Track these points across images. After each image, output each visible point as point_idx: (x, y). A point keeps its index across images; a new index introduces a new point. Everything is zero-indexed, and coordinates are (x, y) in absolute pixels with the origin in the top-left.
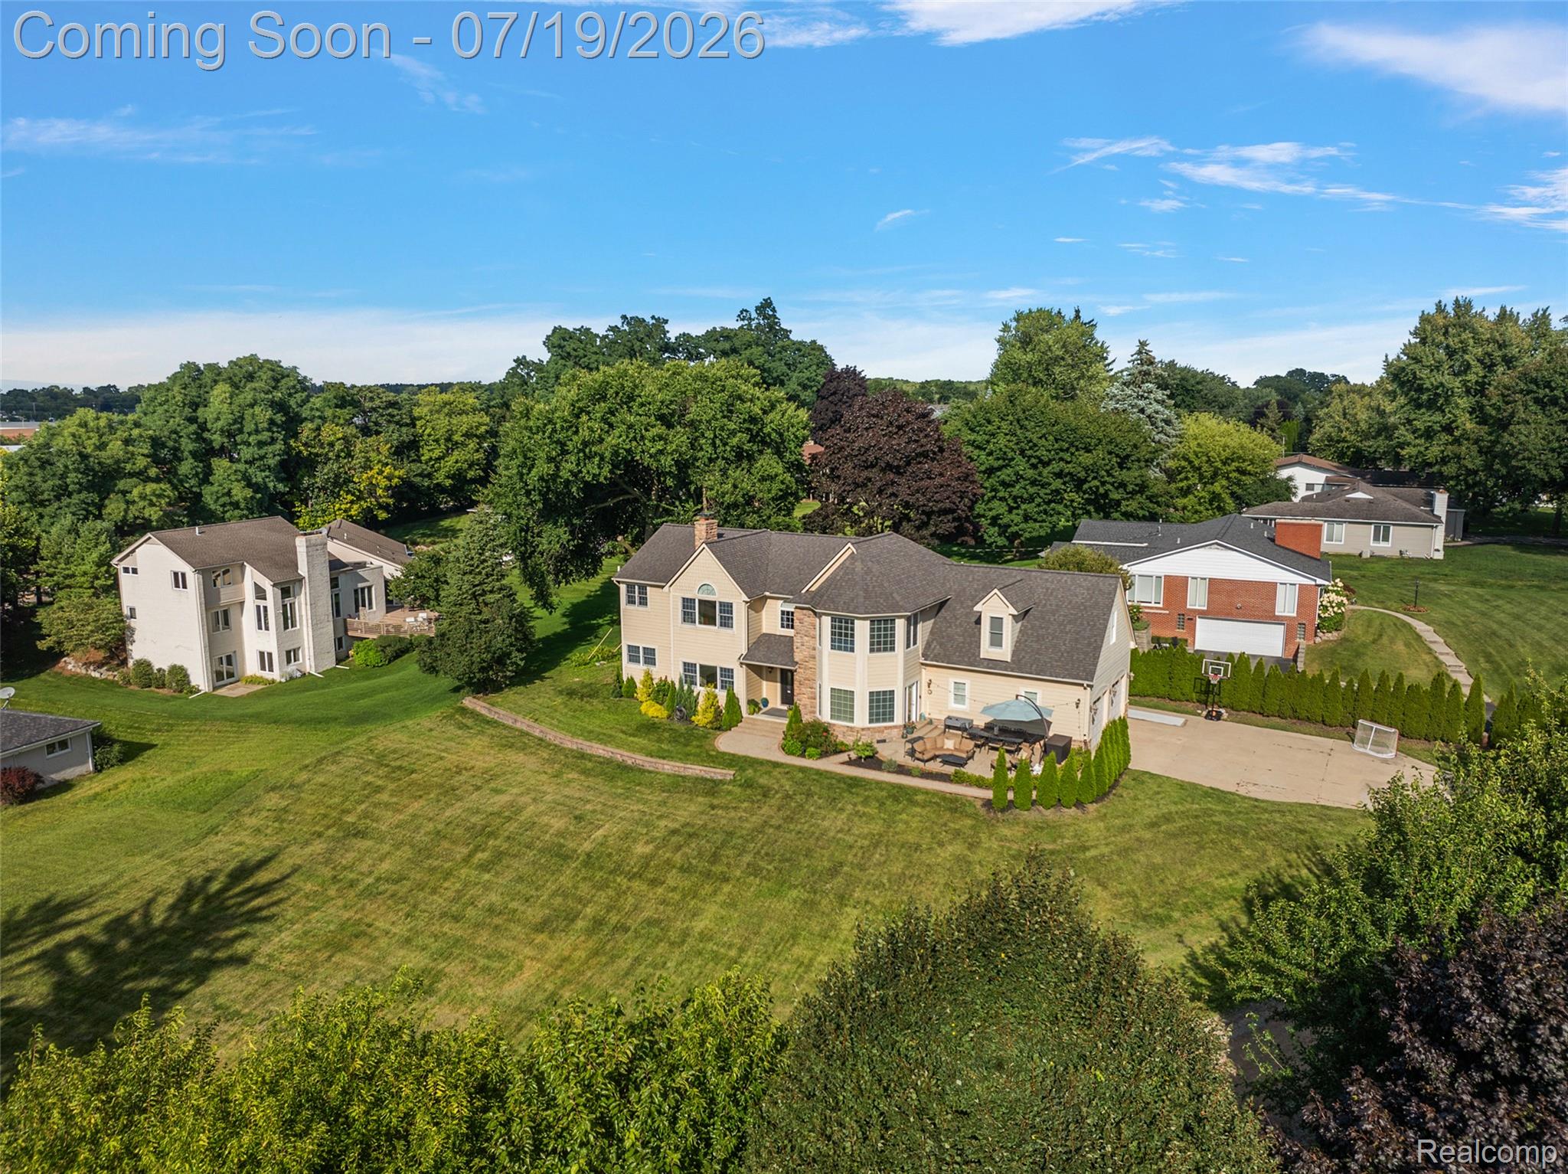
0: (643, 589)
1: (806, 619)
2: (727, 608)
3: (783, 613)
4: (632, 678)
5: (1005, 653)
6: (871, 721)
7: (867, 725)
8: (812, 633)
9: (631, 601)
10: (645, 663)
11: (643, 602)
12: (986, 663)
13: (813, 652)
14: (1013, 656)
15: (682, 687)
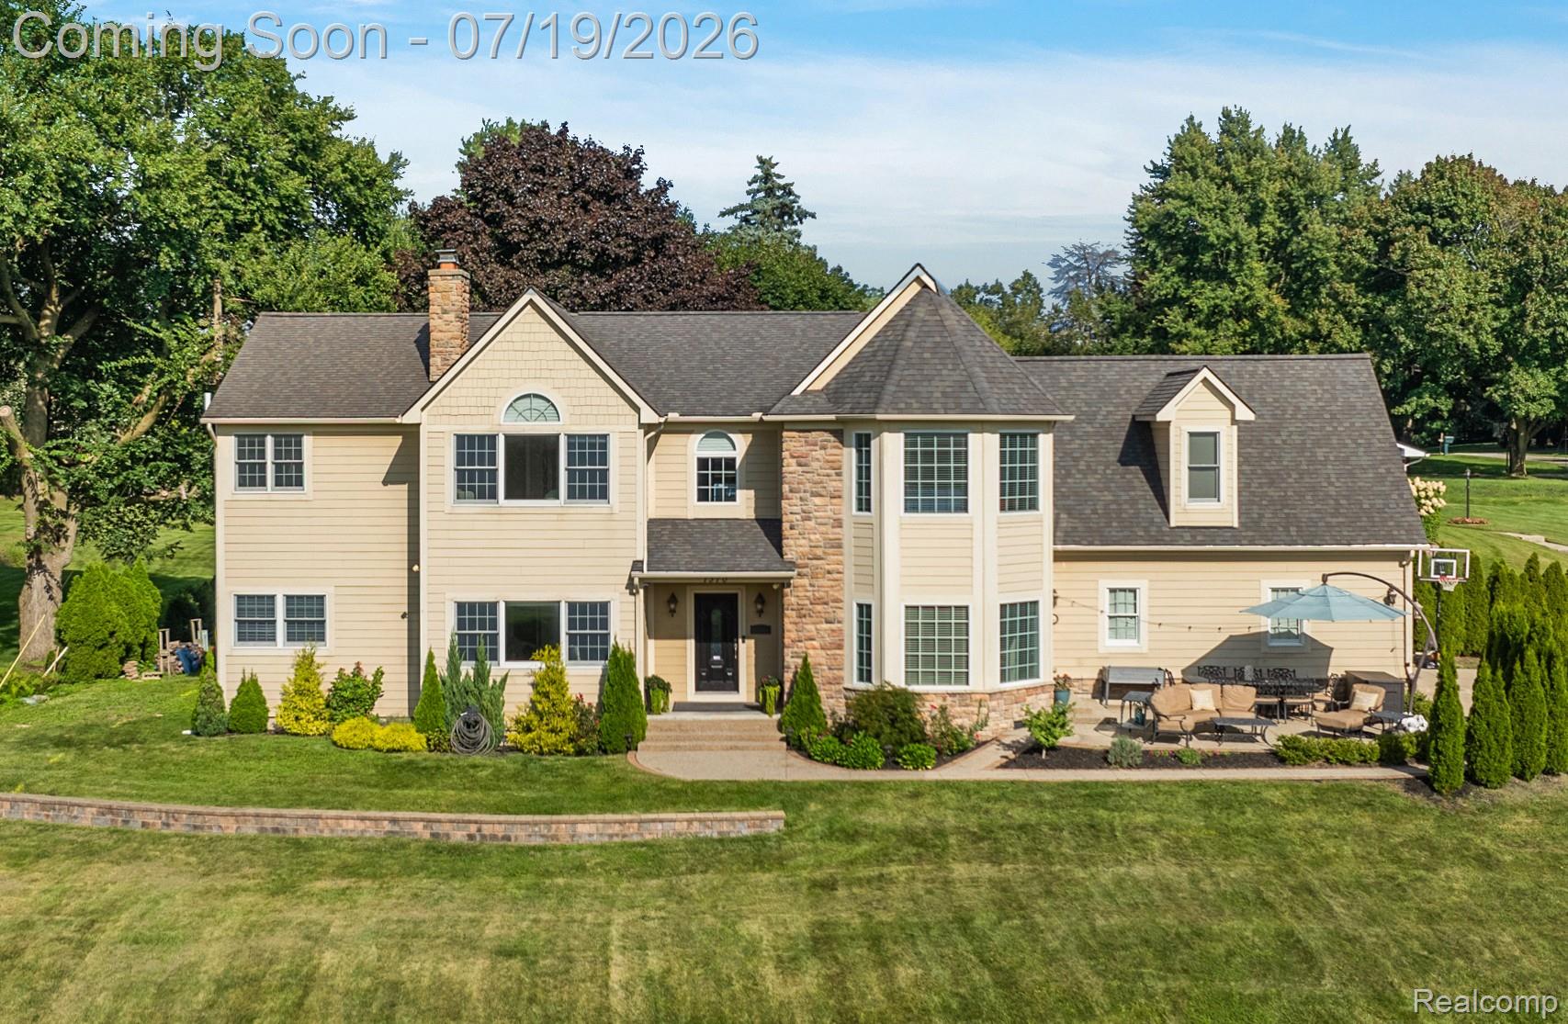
0: (290, 442)
1: (819, 454)
2: (592, 450)
3: (703, 463)
4: (254, 681)
5: (1224, 510)
6: (1003, 679)
7: (997, 685)
8: (832, 485)
9: (250, 476)
10: (291, 637)
11: (291, 476)
12: (1187, 536)
13: (833, 533)
14: (1240, 514)
15: (454, 668)
